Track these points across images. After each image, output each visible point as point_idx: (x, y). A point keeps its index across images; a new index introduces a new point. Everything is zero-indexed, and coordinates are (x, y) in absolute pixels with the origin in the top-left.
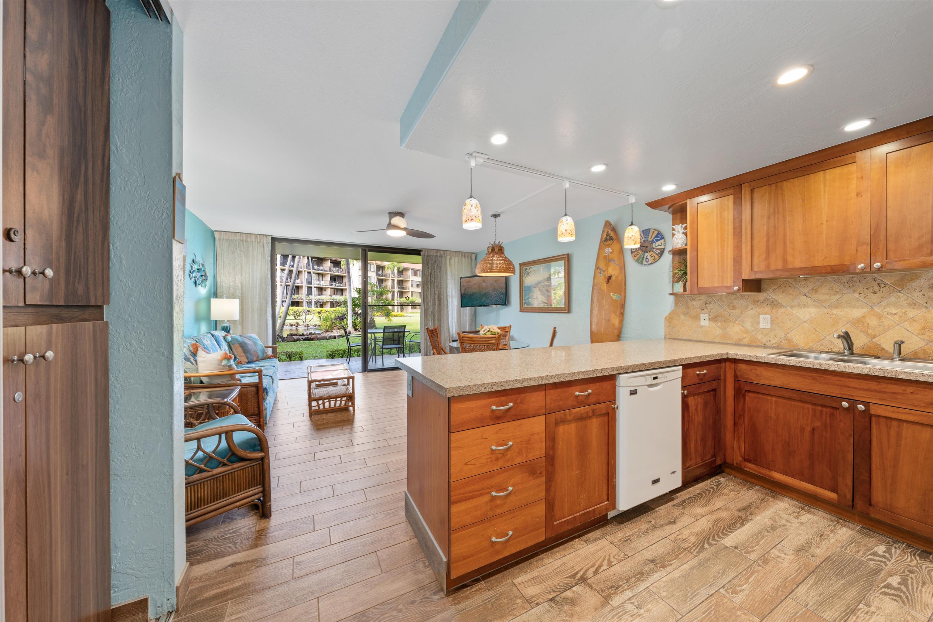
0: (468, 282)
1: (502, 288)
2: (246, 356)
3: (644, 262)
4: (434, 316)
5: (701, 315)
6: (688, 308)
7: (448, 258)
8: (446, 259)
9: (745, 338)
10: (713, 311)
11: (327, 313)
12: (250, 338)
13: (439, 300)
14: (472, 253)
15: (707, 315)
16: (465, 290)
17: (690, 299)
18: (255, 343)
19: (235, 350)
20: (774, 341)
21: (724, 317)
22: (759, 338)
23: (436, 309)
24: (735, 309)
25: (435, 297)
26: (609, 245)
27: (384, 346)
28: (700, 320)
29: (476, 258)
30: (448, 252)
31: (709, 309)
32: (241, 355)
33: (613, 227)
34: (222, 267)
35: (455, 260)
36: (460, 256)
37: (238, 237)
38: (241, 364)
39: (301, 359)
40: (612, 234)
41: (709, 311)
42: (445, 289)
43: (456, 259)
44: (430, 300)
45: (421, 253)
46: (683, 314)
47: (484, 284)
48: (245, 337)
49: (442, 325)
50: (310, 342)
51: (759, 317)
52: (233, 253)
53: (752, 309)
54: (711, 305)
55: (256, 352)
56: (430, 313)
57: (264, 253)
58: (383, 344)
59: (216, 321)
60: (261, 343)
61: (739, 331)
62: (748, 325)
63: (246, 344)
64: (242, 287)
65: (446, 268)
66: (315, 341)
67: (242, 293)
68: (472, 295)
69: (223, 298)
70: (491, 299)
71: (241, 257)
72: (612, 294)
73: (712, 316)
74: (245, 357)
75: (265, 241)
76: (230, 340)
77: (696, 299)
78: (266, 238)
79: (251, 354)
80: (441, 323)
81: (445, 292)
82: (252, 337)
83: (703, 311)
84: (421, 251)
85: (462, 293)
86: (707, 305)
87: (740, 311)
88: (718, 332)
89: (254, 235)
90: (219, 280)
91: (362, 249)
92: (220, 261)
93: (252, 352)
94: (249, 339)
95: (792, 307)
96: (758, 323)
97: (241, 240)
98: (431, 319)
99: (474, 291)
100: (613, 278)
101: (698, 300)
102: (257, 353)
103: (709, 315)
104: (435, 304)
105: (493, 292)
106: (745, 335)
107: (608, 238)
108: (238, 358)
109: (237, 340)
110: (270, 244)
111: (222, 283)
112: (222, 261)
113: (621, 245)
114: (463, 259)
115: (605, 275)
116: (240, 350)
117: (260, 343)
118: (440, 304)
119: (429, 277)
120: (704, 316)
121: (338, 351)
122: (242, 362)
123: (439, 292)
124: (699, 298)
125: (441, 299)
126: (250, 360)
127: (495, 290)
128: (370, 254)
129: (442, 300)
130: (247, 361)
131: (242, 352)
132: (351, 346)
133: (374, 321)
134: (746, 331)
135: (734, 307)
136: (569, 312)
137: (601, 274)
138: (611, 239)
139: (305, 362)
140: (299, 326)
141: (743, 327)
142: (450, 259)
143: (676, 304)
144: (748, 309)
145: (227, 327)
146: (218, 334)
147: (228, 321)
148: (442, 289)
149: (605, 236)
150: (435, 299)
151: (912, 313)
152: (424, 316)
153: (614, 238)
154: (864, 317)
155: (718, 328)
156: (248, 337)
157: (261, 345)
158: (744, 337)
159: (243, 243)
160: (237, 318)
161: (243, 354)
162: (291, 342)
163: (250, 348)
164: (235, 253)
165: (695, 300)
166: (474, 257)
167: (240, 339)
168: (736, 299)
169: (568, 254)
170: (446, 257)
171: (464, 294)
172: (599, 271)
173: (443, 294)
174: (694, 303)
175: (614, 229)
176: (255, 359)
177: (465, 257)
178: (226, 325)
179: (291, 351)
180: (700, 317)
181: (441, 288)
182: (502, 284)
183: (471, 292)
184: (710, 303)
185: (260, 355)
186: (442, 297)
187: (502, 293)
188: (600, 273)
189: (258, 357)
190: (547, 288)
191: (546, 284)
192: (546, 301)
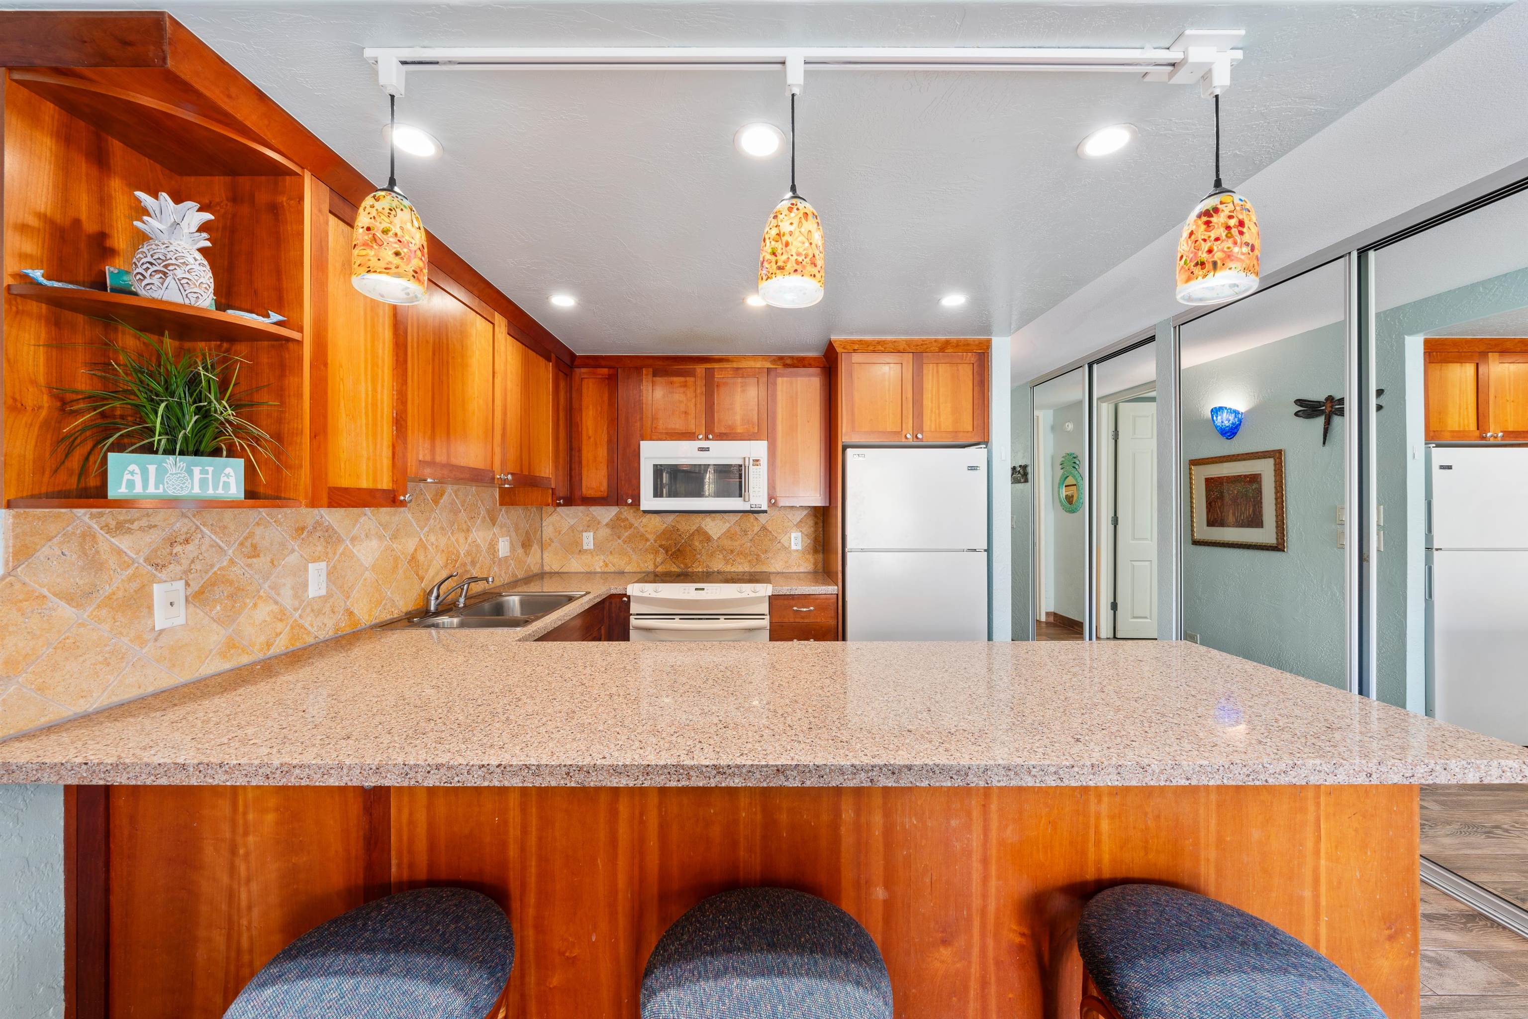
5: (158, 590)
6: (95, 565)
9: (281, 633)
10: (199, 567)
15: (180, 584)
17: (106, 528)
20: (330, 623)
21: (231, 583)
22: (307, 625)
24: (258, 556)
28: (150, 608)
31: (185, 563)
41: (185, 566)
46: (70, 599)
51: (307, 570)
53: (293, 551)
54: (190, 547)
61: (268, 619)
62: (287, 598)
73: (195, 586)
77: (136, 525)
83: (163, 575)
86: (178, 549)
87: (269, 559)
88: (216, 636)
95: (353, 539)
96: (305, 585)
101: (141, 529)
103: (187, 584)
106: (280, 626)
120: (168, 591)
124: (144, 522)
134: (281, 616)
135: (254, 547)
141: (276, 603)
144: (286, 552)
151: (443, 542)
154: (416, 550)
155: (215, 625)
158: (278, 631)
165: (129, 531)
168: (258, 524)
174: (124, 543)
180: (150, 596)
184: (187, 541)
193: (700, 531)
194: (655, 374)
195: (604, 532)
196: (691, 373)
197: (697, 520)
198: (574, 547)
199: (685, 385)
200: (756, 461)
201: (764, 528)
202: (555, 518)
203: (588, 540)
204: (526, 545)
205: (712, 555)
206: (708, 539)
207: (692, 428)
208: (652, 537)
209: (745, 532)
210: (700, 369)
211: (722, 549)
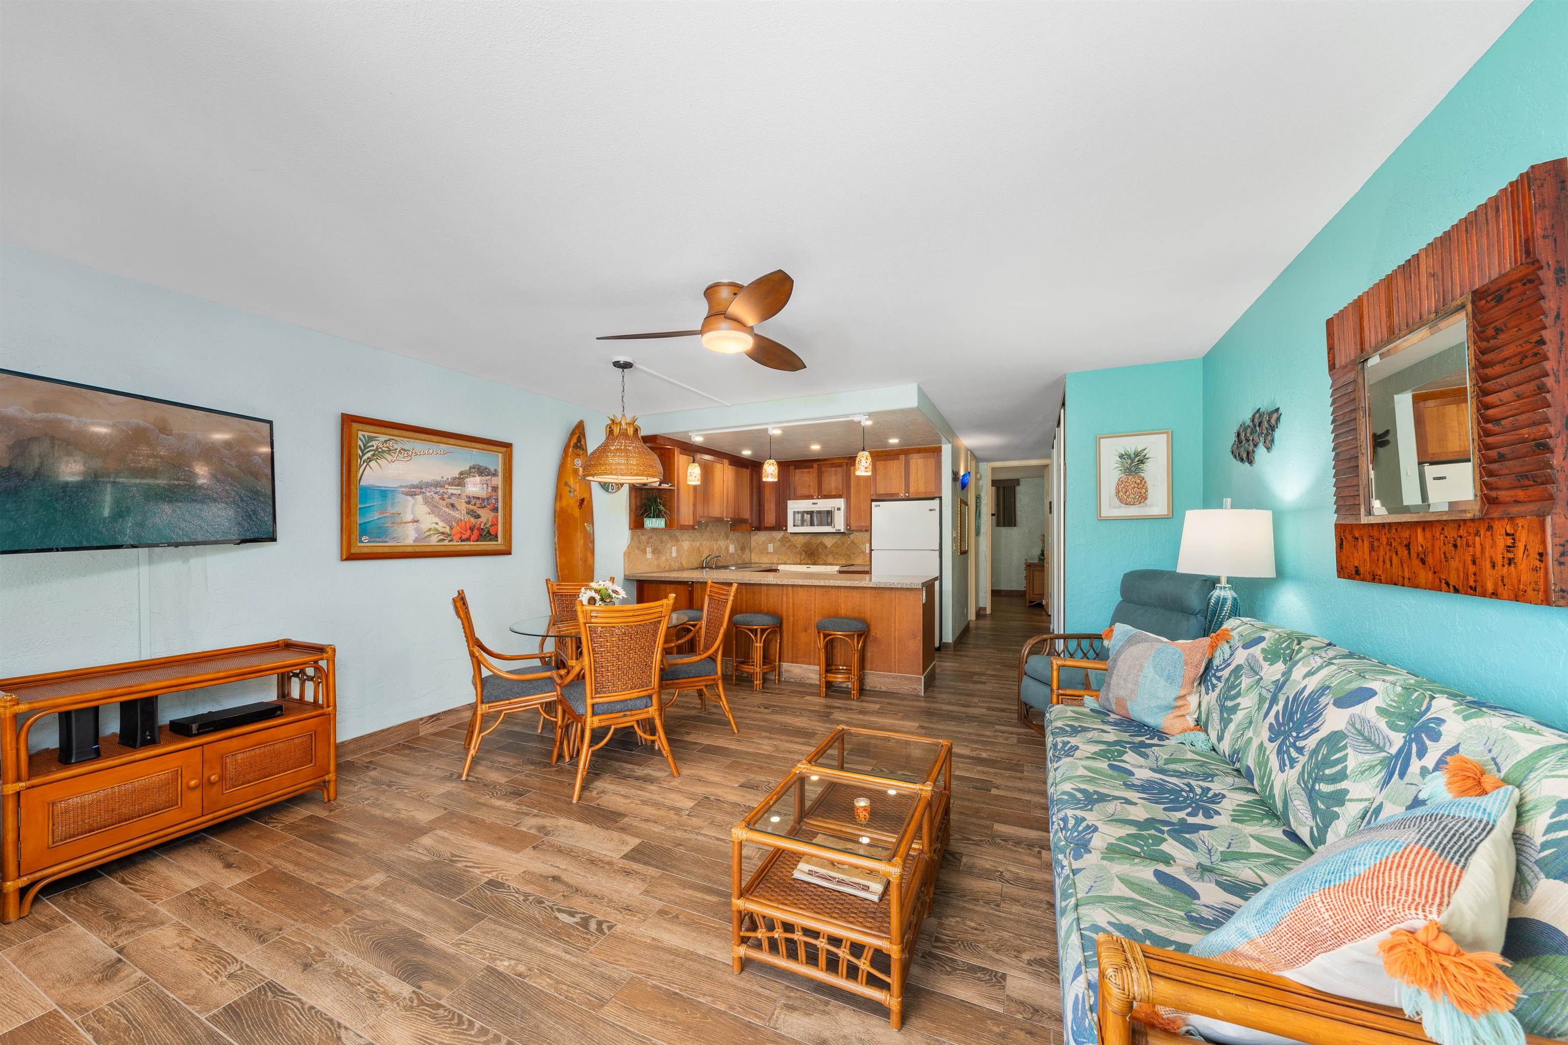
1: (256, 475)
3: (610, 490)
6: (639, 542)
20: (677, 565)
22: (672, 564)
26: (579, 456)
46: (637, 549)
51: (672, 549)
53: (669, 543)
61: (665, 561)
72: (586, 524)
87: (664, 545)
88: (655, 562)
95: (682, 541)
96: (672, 553)
100: (586, 503)
106: (667, 563)
107: (579, 444)
115: (576, 497)
120: (649, 550)
135: (666, 539)
136: (508, 553)
137: (572, 495)
138: (582, 448)
141: (666, 557)
143: (632, 539)
151: (708, 544)
168: (666, 535)
169: (506, 444)
172: (568, 489)
174: (644, 538)
182: (257, 459)
188: (570, 492)
190: (453, 500)
191: (450, 491)
192: (447, 530)
193: (821, 543)
194: (795, 469)
195: (778, 544)
196: (812, 467)
197: (820, 538)
198: (764, 551)
199: (809, 473)
200: (839, 509)
201: (853, 542)
202: (756, 536)
203: (771, 548)
204: (743, 549)
205: (827, 555)
206: (826, 547)
207: (812, 493)
208: (799, 546)
209: (843, 544)
210: (815, 466)
211: (832, 553)
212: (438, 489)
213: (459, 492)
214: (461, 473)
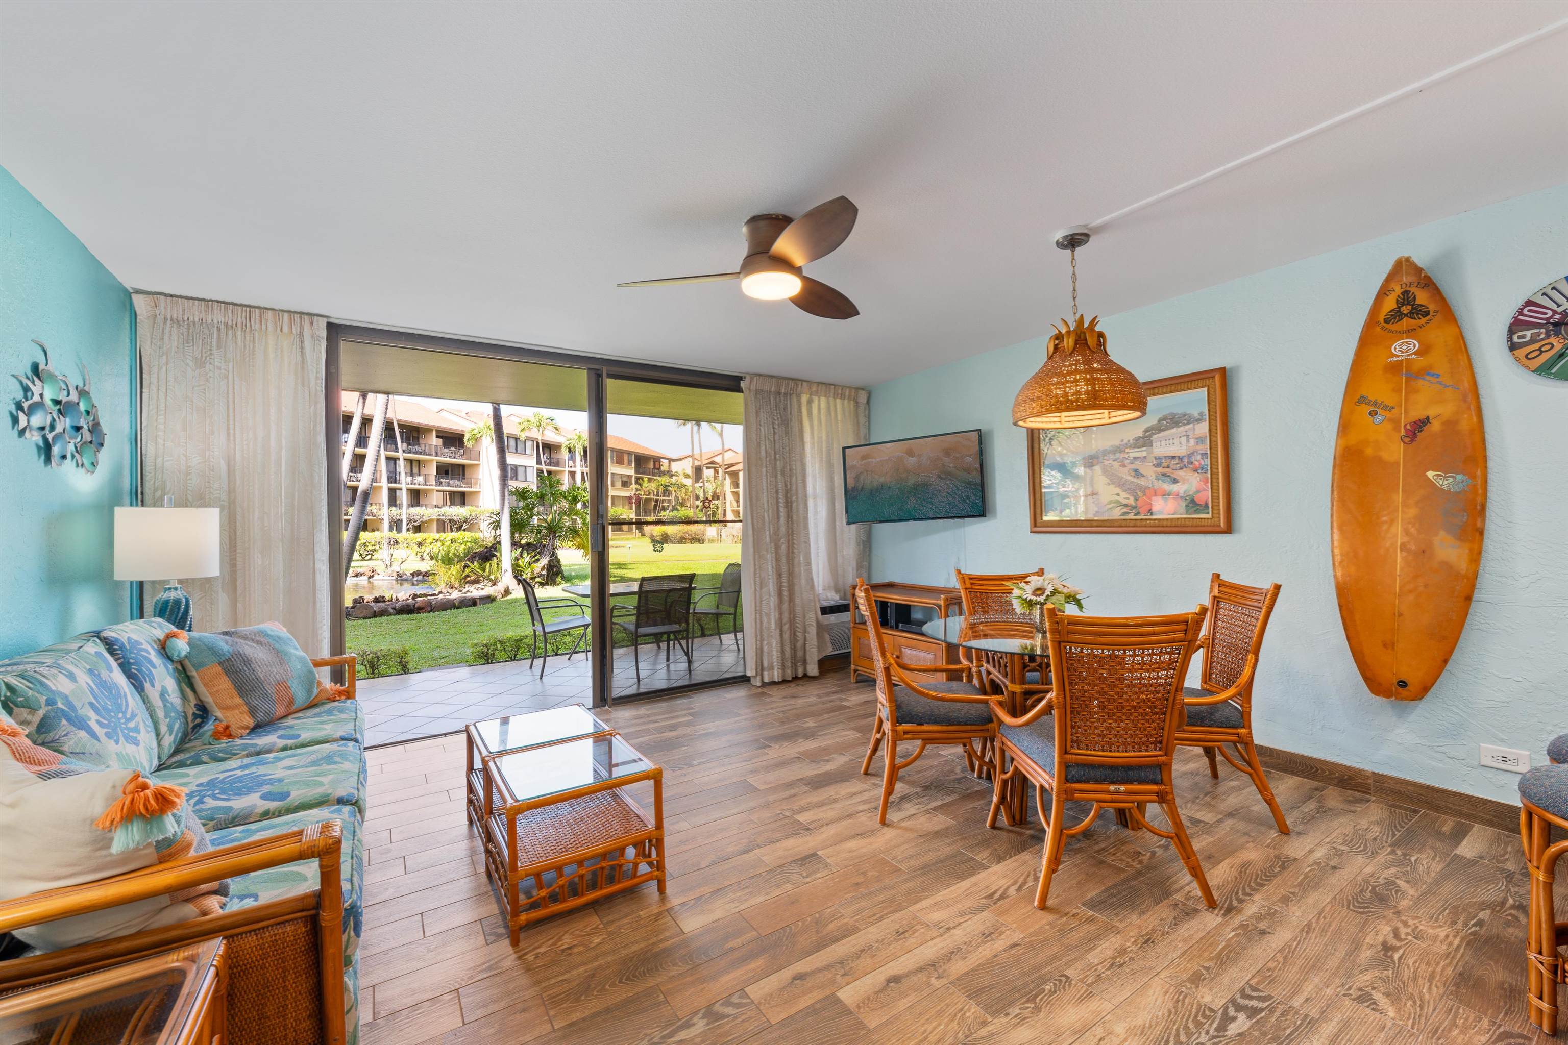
0: (864, 457)
1: (968, 471)
2: (247, 704)
4: (777, 548)
7: (804, 398)
8: (799, 401)
11: (439, 544)
12: (260, 638)
13: (786, 507)
14: (858, 389)
16: (857, 478)
18: (280, 655)
19: (206, 685)
23: (783, 529)
25: (777, 499)
26: (1410, 332)
27: (640, 630)
29: (868, 402)
30: (805, 384)
32: (229, 702)
33: (1428, 278)
34: (162, 406)
35: (820, 404)
36: (832, 395)
37: (218, 316)
38: (230, 736)
39: (405, 669)
40: (1422, 297)
42: (799, 478)
43: (823, 400)
44: (766, 506)
45: (743, 384)
47: (912, 460)
48: (245, 638)
49: (796, 570)
50: (415, 616)
52: (200, 363)
55: (282, 685)
56: (768, 539)
57: (303, 368)
58: (638, 625)
59: (141, 584)
60: (301, 653)
63: (246, 661)
64: (231, 472)
65: (801, 422)
66: (427, 614)
67: (231, 491)
68: (875, 492)
69: (162, 506)
70: (935, 501)
71: (227, 377)
72: (1430, 474)
74: (245, 708)
75: (307, 333)
76: (183, 654)
78: (312, 324)
79: (266, 695)
80: (793, 565)
81: (800, 485)
82: (266, 635)
84: (739, 379)
85: (850, 486)
89: (270, 312)
90: (150, 449)
91: (589, 369)
92: (154, 388)
93: (271, 690)
94: (259, 642)
97: (227, 325)
98: (769, 556)
99: (882, 480)
100: (1435, 426)
102: (288, 688)
104: (778, 518)
105: (942, 483)
107: (1405, 309)
108: (219, 714)
109: (213, 650)
110: (324, 344)
111: (159, 460)
112: (163, 389)
113: (1459, 327)
114: (838, 401)
115: (1396, 422)
116: (225, 684)
117: (296, 651)
118: (789, 516)
119: (763, 448)
121: (501, 642)
122: (234, 730)
123: (786, 486)
125: (791, 502)
126: (261, 717)
127: (945, 475)
128: (611, 385)
129: (794, 505)
130: (250, 722)
131: (234, 692)
132: (547, 630)
133: (559, 561)
136: (1229, 529)
137: (1379, 418)
138: (1419, 312)
139: (414, 678)
140: (376, 577)
142: (810, 402)
145: (177, 602)
146: (135, 637)
147: (180, 581)
148: (794, 478)
149: (1390, 304)
150: (778, 502)
152: (751, 550)
153: (1432, 307)
156: (254, 633)
157: (301, 659)
159: (235, 335)
160: (213, 569)
161: (238, 700)
162: (364, 618)
163: (262, 676)
164: (208, 365)
166: (863, 397)
167: (223, 645)
169: (1223, 371)
170: (799, 396)
171: (854, 489)
172: (1366, 409)
173: (797, 490)
175: (1428, 283)
176: (280, 710)
177: (843, 397)
178: (172, 595)
179: (374, 649)
181: (791, 476)
182: (969, 459)
183: (875, 484)
185: (300, 697)
186: (794, 498)
187: (969, 483)
188: (1373, 413)
189: (291, 702)
190: (1137, 465)
191: (1132, 455)
192: (1131, 501)
212: (1118, 455)
213: (1144, 454)
214: (1146, 431)
